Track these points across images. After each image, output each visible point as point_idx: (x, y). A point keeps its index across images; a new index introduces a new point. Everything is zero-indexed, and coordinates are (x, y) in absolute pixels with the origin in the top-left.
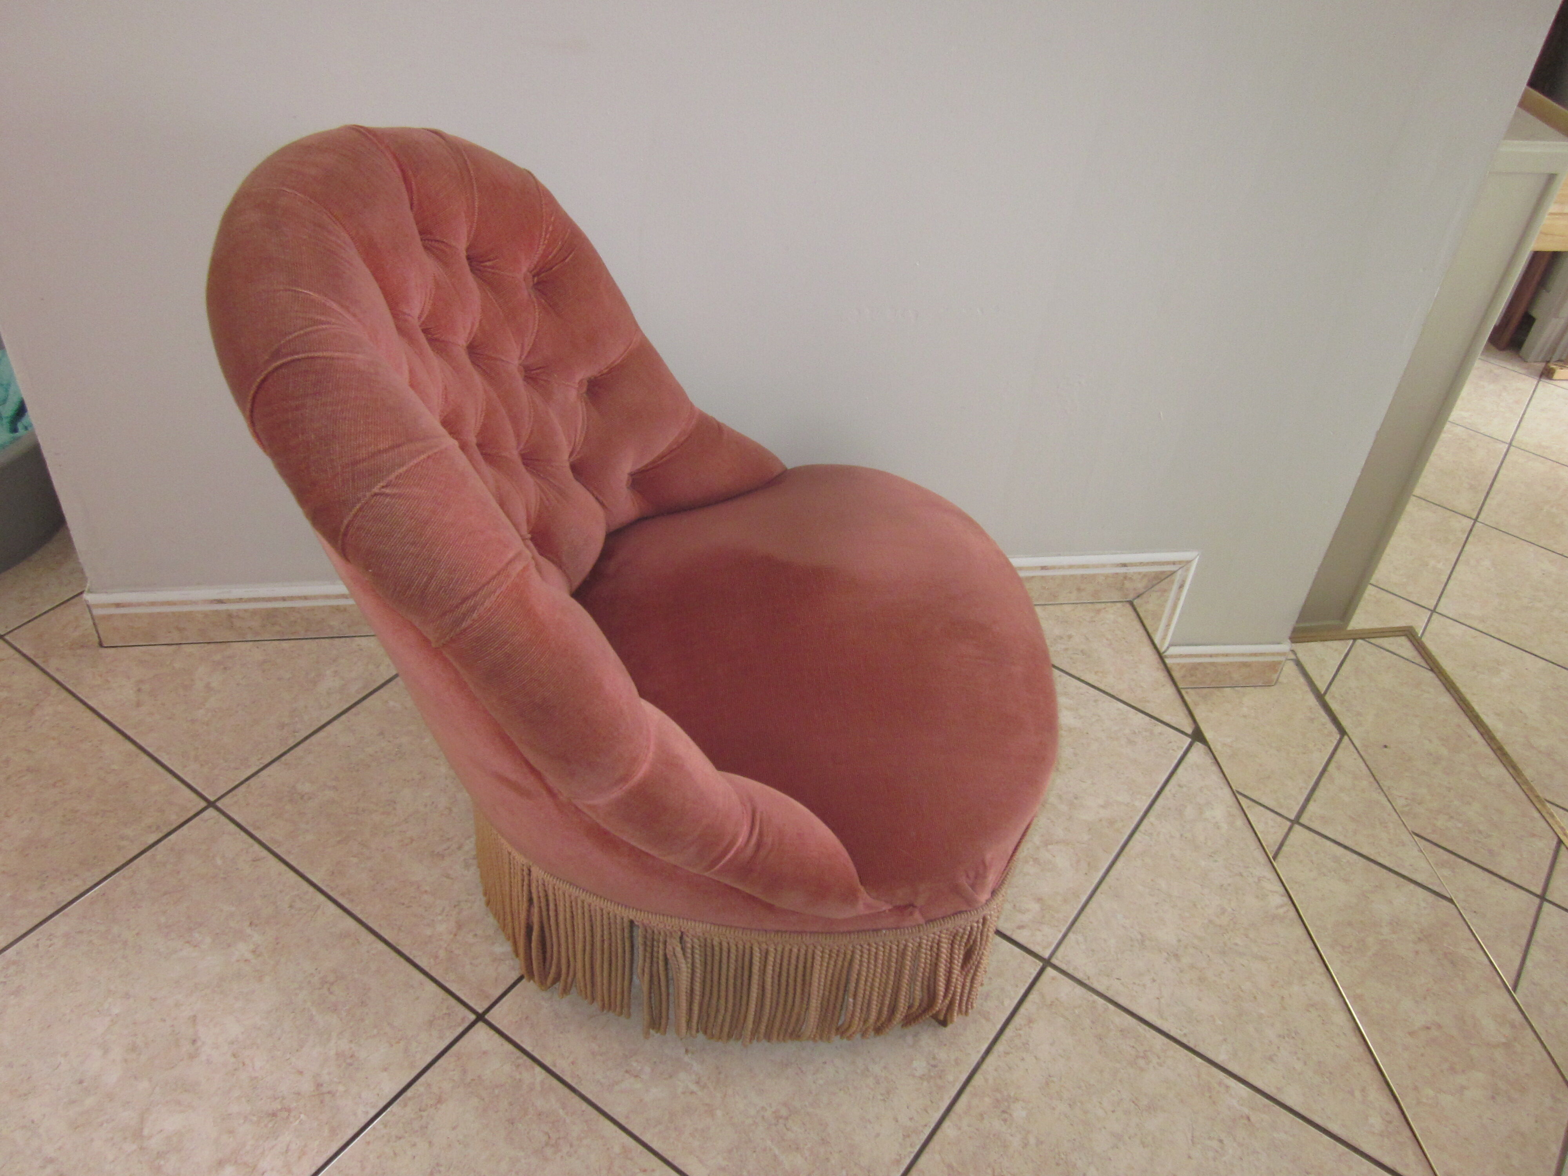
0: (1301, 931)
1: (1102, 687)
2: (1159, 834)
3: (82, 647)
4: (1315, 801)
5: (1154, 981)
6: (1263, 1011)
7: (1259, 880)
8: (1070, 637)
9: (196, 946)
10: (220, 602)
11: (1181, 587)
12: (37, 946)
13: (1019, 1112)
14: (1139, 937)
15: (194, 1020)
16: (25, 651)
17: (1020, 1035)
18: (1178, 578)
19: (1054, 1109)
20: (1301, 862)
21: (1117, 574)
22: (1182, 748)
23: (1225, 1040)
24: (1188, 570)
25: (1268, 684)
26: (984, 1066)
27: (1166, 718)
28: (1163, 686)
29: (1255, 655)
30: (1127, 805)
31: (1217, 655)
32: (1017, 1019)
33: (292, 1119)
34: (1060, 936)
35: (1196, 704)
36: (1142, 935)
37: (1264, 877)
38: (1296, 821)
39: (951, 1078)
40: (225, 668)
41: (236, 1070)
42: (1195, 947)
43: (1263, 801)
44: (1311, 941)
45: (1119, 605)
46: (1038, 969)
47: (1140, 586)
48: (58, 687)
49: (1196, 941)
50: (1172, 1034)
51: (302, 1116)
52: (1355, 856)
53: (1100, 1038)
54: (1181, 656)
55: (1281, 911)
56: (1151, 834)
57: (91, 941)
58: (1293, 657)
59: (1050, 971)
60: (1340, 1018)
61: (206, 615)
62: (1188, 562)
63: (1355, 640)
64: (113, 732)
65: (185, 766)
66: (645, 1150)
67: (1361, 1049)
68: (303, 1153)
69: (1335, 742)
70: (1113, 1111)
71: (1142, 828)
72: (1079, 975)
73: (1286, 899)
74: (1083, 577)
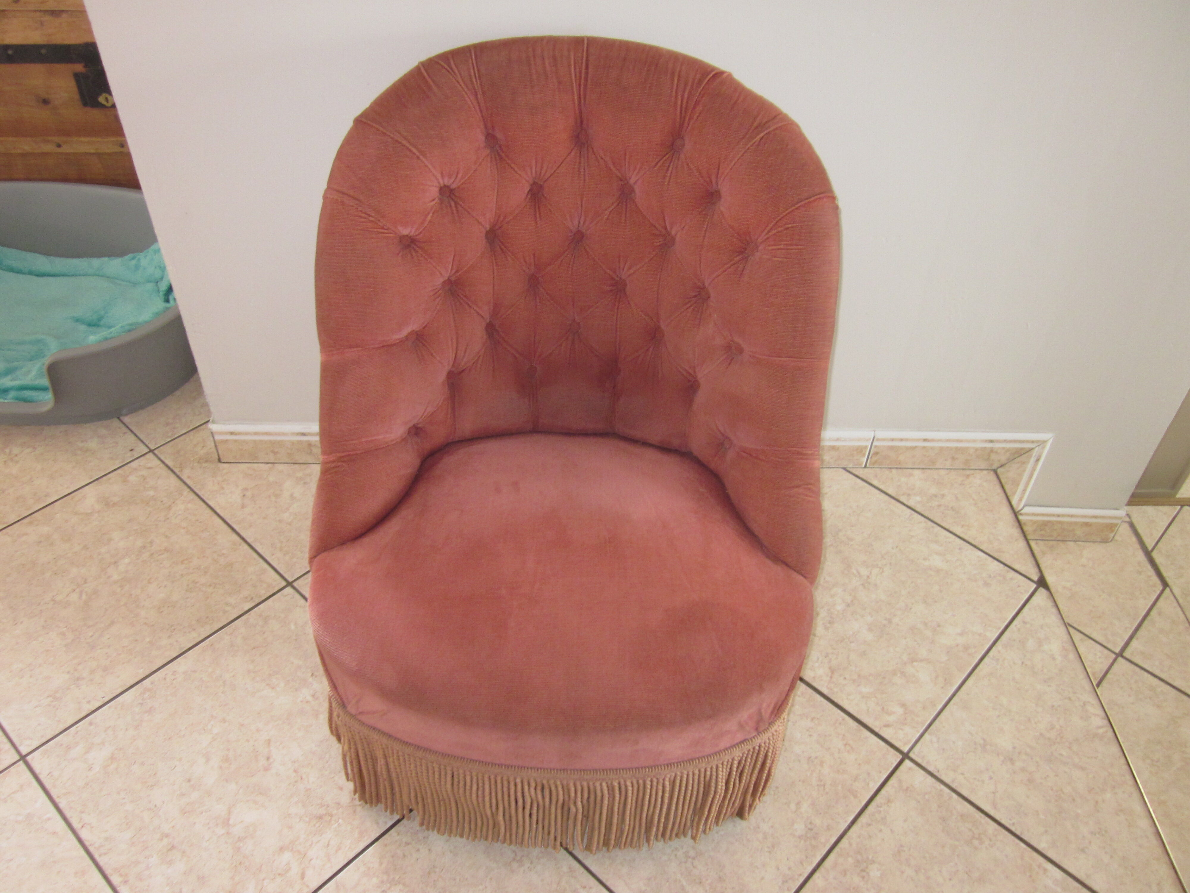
0: (1115, 749)
1: (966, 538)
2: (1004, 660)
3: (206, 461)
4: (1137, 639)
5: (991, 778)
6: (1079, 811)
7: (1084, 704)
8: (943, 496)
9: (273, 688)
10: (304, 434)
11: (1038, 460)
12: (165, 679)
13: (875, 873)
14: (982, 742)
15: (269, 743)
16: (167, 462)
17: (880, 812)
18: (1035, 453)
19: (903, 872)
20: (1122, 688)
21: (985, 448)
22: (1029, 592)
23: (1046, 831)
24: (1043, 448)
25: (1105, 541)
26: (850, 833)
27: (1017, 567)
28: (1016, 540)
29: (1096, 517)
30: (980, 635)
31: (1063, 516)
32: (878, 799)
33: (333, 822)
34: (918, 735)
35: (1044, 553)
36: (984, 740)
37: (1089, 702)
38: (1121, 654)
39: (823, 840)
40: (305, 483)
41: (296, 782)
42: (1026, 754)
43: (1094, 636)
44: (1124, 758)
45: (985, 472)
46: (898, 760)
47: (1003, 458)
48: (188, 490)
49: (1028, 750)
50: (1003, 822)
51: (340, 821)
52: (1168, 687)
53: (944, 820)
54: (1034, 514)
55: (1101, 731)
56: (998, 660)
57: (201, 679)
58: (1127, 519)
59: (907, 762)
60: (1144, 823)
61: (293, 443)
62: (1045, 442)
63: (1182, 506)
64: (224, 526)
65: (273, 555)
66: (585, 872)
67: (1159, 851)
68: (339, 849)
69: (1158, 592)
70: (950, 879)
71: (991, 654)
72: (931, 769)
73: (1106, 722)
74: (957, 449)
